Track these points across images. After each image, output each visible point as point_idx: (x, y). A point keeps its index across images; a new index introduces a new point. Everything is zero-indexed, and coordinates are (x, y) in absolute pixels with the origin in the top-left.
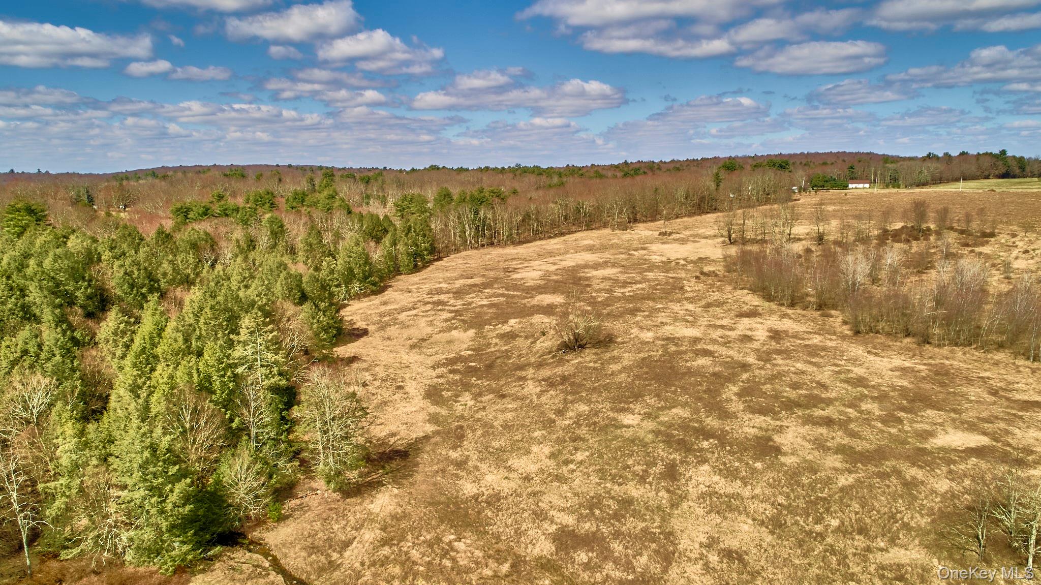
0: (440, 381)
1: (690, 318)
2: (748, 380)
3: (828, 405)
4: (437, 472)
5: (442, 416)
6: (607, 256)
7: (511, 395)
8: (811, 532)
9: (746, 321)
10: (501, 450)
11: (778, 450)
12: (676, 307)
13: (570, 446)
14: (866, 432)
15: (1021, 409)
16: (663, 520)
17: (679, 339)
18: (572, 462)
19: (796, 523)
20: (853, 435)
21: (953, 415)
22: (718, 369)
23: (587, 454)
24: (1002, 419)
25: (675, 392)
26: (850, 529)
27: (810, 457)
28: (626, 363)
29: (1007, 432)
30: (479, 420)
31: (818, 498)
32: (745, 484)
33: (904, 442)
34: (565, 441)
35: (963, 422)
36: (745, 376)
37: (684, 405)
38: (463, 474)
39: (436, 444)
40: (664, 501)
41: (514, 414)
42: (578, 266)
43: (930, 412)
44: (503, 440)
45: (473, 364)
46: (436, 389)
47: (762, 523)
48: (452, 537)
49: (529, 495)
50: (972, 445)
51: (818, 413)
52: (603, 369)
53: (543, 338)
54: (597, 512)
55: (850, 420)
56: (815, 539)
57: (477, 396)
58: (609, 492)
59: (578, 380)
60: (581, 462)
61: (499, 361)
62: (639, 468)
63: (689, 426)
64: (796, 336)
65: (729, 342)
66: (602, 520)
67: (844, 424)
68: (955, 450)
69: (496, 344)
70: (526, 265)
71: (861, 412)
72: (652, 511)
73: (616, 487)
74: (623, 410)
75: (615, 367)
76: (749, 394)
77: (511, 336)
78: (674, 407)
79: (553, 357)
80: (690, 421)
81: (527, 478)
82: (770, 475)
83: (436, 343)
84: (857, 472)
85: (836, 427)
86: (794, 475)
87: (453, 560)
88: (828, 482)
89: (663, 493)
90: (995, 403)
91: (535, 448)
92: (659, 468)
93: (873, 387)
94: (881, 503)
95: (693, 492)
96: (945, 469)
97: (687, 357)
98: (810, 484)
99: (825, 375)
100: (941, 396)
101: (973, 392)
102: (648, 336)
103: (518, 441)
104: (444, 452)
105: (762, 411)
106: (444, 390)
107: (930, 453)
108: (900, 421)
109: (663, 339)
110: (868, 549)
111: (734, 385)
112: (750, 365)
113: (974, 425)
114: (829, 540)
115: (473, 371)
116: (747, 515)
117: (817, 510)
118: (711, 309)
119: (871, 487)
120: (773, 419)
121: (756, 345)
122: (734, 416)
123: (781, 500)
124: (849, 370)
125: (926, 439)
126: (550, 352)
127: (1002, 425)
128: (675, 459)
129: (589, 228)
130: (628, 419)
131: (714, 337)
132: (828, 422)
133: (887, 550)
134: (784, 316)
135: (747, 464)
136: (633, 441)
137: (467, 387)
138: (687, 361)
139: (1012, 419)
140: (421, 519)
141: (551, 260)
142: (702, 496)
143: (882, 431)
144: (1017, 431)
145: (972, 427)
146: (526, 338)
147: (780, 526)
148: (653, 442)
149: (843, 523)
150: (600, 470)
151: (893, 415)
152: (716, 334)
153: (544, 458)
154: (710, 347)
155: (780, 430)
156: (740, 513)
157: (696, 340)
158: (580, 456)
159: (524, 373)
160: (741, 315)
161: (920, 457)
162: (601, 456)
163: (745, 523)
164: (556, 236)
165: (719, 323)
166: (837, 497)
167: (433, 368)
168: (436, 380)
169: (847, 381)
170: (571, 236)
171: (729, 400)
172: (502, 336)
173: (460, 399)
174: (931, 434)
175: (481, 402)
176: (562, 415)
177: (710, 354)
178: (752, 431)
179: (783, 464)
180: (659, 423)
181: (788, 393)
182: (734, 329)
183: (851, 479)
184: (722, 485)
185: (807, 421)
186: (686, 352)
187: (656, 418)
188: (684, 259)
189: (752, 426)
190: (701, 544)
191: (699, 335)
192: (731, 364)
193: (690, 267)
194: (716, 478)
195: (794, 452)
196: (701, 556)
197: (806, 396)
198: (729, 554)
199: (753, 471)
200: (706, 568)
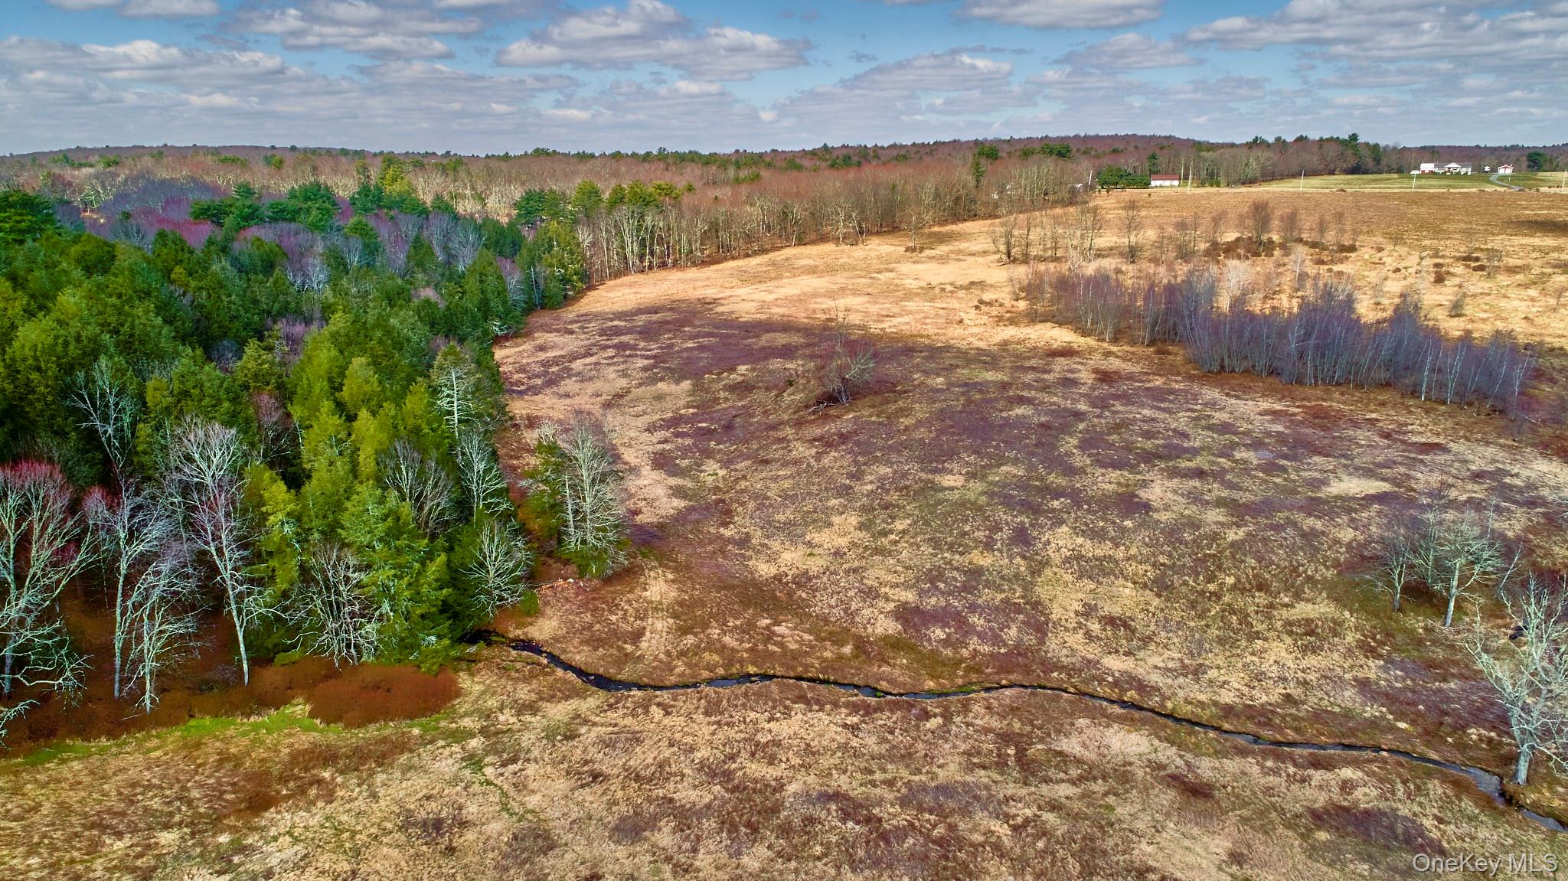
0: (667, 447)
1: (986, 359)
2: (1086, 431)
3: (1194, 456)
4: (714, 553)
5: (689, 489)
6: (841, 279)
7: (777, 460)
8: (1202, 593)
9: (1061, 360)
10: (789, 524)
11: (1147, 507)
13: (883, 515)
14: (1247, 483)
15: (1421, 453)
16: (1025, 589)
17: (980, 384)
18: (891, 532)
19: (1185, 583)
20: (1232, 486)
21: (1343, 461)
22: (1043, 419)
23: (909, 522)
24: (1401, 464)
25: (997, 447)
26: (1248, 586)
27: (1186, 512)
28: (920, 416)
29: (1409, 477)
30: (742, 491)
31: (1206, 555)
32: (1117, 546)
33: (1294, 492)
34: (874, 509)
35: (1357, 469)
36: (1081, 426)
37: (1015, 462)
38: (750, 553)
39: (697, 521)
40: (1022, 569)
41: (790, 481)
42: (805, 294)
43: (1316, 459)
44: (788, 512)
45: (704, 425)
46: (665, 457)
47: (1145, 586)
48: (768, 621)
49: (847, 572)
50: (1372, 492)
51: (1184, 464)
52: (890, 424)
53: (790, 390)
54: (942, 586)
55: (1224, 471)
56: (1209, 599)
57: (726, 463)
58: (950, 563)
59: (863, 438)
60: (904, 532)
61: (738, 420)
62: (980, 535)
63: (1029, 486)
64: (1131, 378)
65: (1048, 387)
66: (950, 593)
67: (1219, 475)
68: (1353, 498)
69: (726, 399)
70: (728, 294)
71: (1236, 461)
72: (1010, 580)
73: (957, 557)
74: (935, 471)
75: (906, 421)
76: (1093, 447)
77: (744, 388)
78: (1002, 465)
79: (814, 413)
80: (1029, 479)
81: (838, 554)
82: (1144, 534)
83: (638, 399)
84: (1246, 526)
85: (1211, 480)
86: (1173, 533)
87: (781, 645)
88: (1214, 537)
89: (1018, 560)
90: (1389, 447)
91: (836, 519)
92: (1006, 533)
93: (1243, 433)
94: (1280, 556)
95: (1056, 558)
96: (1346, 518)
97: (1000, 406)
98: (1194, 541)
99: (1181, 421)
100: (1326, 442)
101: (1362, 435)
102: (940, 382)
103: (809, 512)
104: (712, 530)
105: (1115, 465)
106: (676, 458)
107: (1326, 502)
108: (1284, 469)
109: (960, 386)
110: (1271, 606)
111: (1071, 435)
112: (1084, 414)
113: (1371, 470)
114: (1226, 599)
115: (708, 433)
116: (1126, 579)
117: (1207, 568)
118: (1010, 348)
119: (1265, 541)
120: (1130, 473)
122: (1082, 471)
123: (1162, 559)
124: (1209, 416)
125: (1318, 488)
126: (807, 407)
127: (1402, 470)
128: (1022, 522)
129: (801, 242)
130: (948, 481)
131: (1026, 380)
132: (1200, 474)
133: (1292, 606)
135: (1114, 523)
136: (963, 505)
137: (709, 454)
138: (1001, 411)
139: (1412, 463)
140: (718, 605)
141: (763, 286)
142: (1067, 560)
143: (1266, 482)
144: (1419, 475)
145: (1369, 473)
146: (767, 389)
147: (1167, 588)
148: (988, 505)
149: (1238, 579)
150: (931, 539)
151: (1275, 464)
152: (1029, 377)
153: (852, 529)
154: (1025, 393)
155: (1144, 484)
156: (1117, 578)
157: (1004, 386)
158: (900, 525)
159: (781, 434)
160: (1054, 354)
161: (1314, 507)
162: (927, 523)
163: (1125, 587)
164: (755, 253)
165: (1027, 364)
166: (1227, 552)
167: (648, 430)
168: (660, 447)
169: (1210, 428)
170: (777, 253)
171: (1070, 454)
172: (732, 388)
173: (704, 468)
174: (1325, 482)
175: (737, 470)
176: (859, 479)
177: (1029, 401)
178: (1111, 487)
179: (1158, 522)
180: (991, 483)
181: (1141, 442)
182: (1049, 372)
183: (1241, 533)
184: (1090, 548)
185: (1174, 473)
186: (996, 400)
187: (983, 477)
188: (951, 284)
189: (1107, 481)
190: (1077, 613)
191: (1005, 379)
192: (1060, 413)
193: (961, 294)
194: (1080, 540)
195: (1167, 508)
196: (1080, 625)
197: (1164, 446)
198: (1111, 621)
199: (1123, 530)
200: (1088, 635)
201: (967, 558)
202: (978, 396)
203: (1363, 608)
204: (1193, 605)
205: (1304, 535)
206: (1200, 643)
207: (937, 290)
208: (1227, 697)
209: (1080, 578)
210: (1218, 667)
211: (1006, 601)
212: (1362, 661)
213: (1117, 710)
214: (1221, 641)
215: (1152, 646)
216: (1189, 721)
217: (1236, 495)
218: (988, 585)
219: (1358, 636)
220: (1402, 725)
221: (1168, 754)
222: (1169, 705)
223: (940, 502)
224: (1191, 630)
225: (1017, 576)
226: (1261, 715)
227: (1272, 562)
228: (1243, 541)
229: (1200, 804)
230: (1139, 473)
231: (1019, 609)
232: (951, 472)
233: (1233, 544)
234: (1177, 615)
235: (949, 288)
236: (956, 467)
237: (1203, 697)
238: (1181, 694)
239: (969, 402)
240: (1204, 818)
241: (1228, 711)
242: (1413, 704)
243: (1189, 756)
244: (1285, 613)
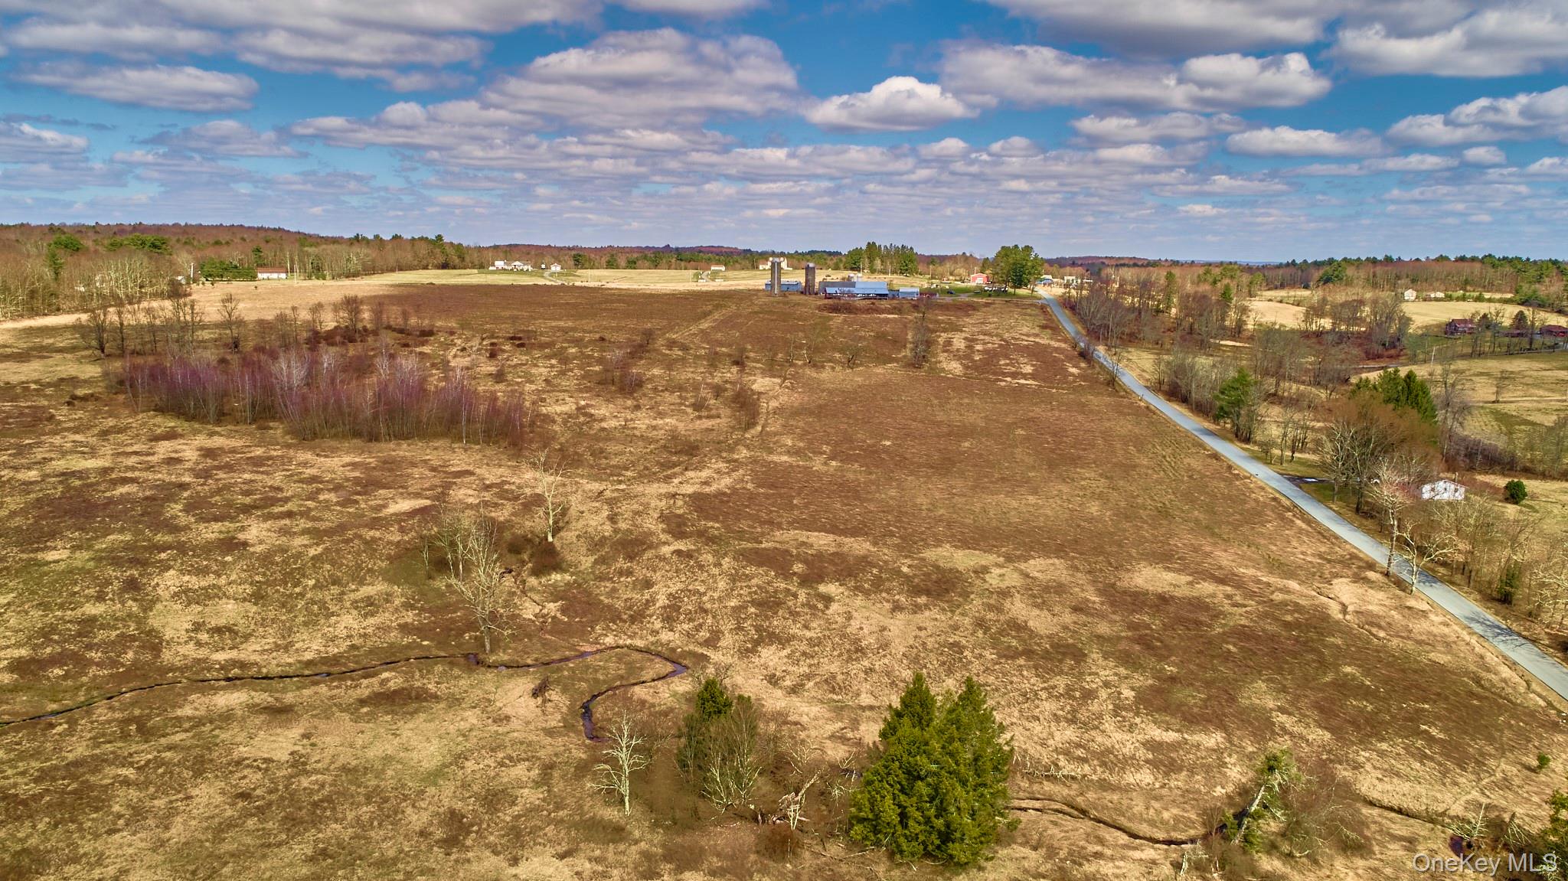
1: (86, 450)
2: (191, 497)
3: (286, 503)
8: (291, 594)
9: (165, 443)
11: (245, 544)
12: (57, 440)
14: (327, 515)
16: (138, 623)
17: (79, 471)
19: (277, 591)
20: (315, 519)
21: (401, 490)
22: (148, 493)
25: (102, 522)
26: (325, 584)
27: (278, 543)
29: (444, 494)
31: (292, 569)
33: (362, 516)
35: (409, 494)
36: (186, 494)
37: (122, 531)
43: (381, 491)
50: (417, 507)
54: (55, 637)
55: (309, 510)
56: (296, 598)
58: (62, 619)
64: (233, 451)
65: (153, 467)
66: (65, 641)
67: (305, 514)
68: (404, 513)
76: (196, 508)
82: (243, 564)
84: (324, 545)
85: (298, 517)
86: (266, 559)
88: (299, 556)
89: (130, 603)
92: (116, 586)
94: (348, 560)
95: (165, 595)
96: (397, 527)
97: (101, 487)
98: (283, 561)
99: (277, 480)
101: (417, 472)
102: (33, 475)
105: (216, 519)
107: (385, 519)
109: (56, 474)
111: (175, 502)
112: (188, 484)
113: (419, 494)
114: (309, 596)
116: (228, 597)
117: (294, 578)
118: (111, 437)
119: (338, 551)
120: (231, 522)
121: (187, 465)
122: (186, 527)
123: (258, 578)
125: (380, 511)
128: (131, 575)
130: (52, 556)
131: (130, 464)
132: (290, 515)
133: (358, 590)
134: (211, 434)
135: (216, 560)
138: (104, 492)
142: (176, 595)
143: (341, 512)
145: (416, 496)
147: (262, 597)
149: (318, 580)
151: (350, 499)
152: (132, 461)
154: (129, 475)
155: (243, 529)
156: (220, 598)
157: (105, 471)
160: (157, 439)
161: (376, 523)
163: (227, 603)
165: (129, 449)
166: (309, 564)
169: (300, 481)
171: (174, 517)
174: (384, 506)
177: (133, 480)
178: (213, 536)
179: (253, 553)
180: (97, 551)
181: (241, 499)
182: (153, 454)
183: (320, 549)
184: (194, 582)
185: (268, 517)
186: (98, 483)
187: (90, 548)
188: (35, 382)
189: (211, 532)
190: (187, 631)
191: (107, 465)
192: (164, 486)
193: (49, 391)
194: (186, 578)
195: (261, 542)
196: (191, 638)
197: (261, 499)
198: (218, 630)
199: (224, 564)
200: (199, 644)
201: (79, 612)
202: (78, 483)
203: (407, 582)
204: (283, 605)
205: (366, 543)
206: (290, 629)
207: (19, 390)
208: (308, 656)
209: (189, 604)
210: (303, 641)
211: (122, 636)
212: (404, 613)
213: (223, 683)
214: (305, 624)
215: (253, 639)
216: (281, 677)
217: (317, 525)
218: (102, 627)
219: (403, 599)
220: (425, 643)
221: (262, 697)
222: (264, 670)
223: (46, 574)
224: (283, 622)
225: (130, 615)
226: (335, 660)
227: (342, 564)
228: (321, 555)
229: (284, 717)
230: (239, 521)
231: (133, 638)
232: (55, 548)
233: (313, 558)
234: (271, 615)
235: (33, 386)
236: (59, 544)
237: (290, 660)
238: (275, 662)
239: (68, 488)
240: (286, 724)
241: (309, 663)
242: (435, 629)
243: (277, 695)
244: (352, 596)
